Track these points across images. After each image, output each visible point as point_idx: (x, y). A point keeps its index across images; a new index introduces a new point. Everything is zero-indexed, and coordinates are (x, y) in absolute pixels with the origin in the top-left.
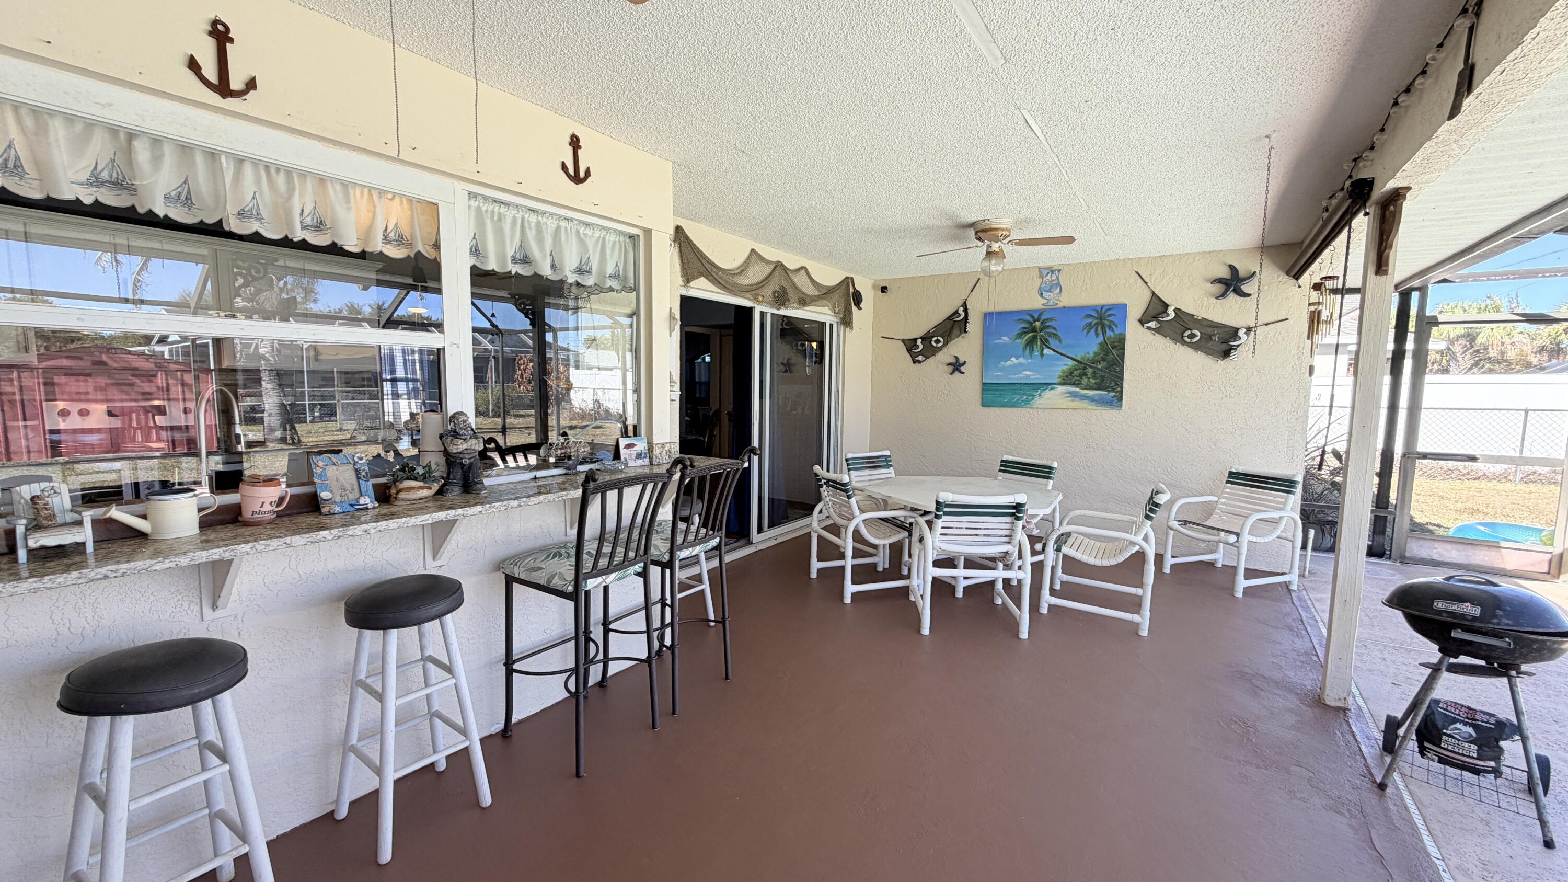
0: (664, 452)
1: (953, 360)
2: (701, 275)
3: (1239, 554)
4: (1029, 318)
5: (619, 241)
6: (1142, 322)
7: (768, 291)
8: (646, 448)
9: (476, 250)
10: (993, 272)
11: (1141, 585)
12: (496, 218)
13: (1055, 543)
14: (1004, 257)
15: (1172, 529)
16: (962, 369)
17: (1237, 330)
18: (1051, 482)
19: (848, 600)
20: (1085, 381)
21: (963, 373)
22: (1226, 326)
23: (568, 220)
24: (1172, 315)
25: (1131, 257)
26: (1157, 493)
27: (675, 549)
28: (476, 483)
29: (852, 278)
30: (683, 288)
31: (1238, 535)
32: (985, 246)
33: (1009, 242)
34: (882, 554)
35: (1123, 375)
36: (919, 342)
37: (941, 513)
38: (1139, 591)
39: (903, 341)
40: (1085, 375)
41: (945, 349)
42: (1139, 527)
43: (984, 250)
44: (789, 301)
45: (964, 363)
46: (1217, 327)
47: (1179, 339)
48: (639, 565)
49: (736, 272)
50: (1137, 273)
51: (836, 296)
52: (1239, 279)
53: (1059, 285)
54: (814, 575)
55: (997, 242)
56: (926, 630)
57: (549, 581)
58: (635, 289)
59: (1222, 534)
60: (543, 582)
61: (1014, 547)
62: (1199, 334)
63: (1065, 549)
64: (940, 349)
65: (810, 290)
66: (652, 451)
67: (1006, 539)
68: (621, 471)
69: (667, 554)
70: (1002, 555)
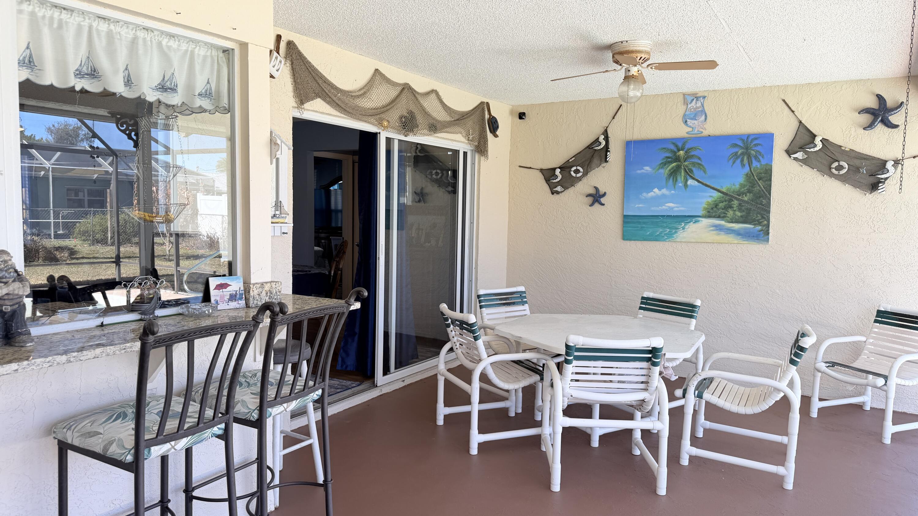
0: (264, 293)
1: (592, 191)
2: (318, 96)
3: (887, 398)
4: (673, 147)
5: (212, 56)
6: (789, 152)
7: (394, 115)
8: (242, 288)
9: (30, 62)
10: (632, 97)
11: (785, 432)
12: (55, 25)
13: (697, 388)
14: (644, 82)
15: (819, 371)
16: (603, 200)
17: (885, 162)
18: (694, 321)
19: (474, 451)
20: (730, 213)
21: (603, 205)
22: (874, 158)
23: (147, 30)
24: (819, 146)
25: (777, 84)
26: (803, 335)
27: (265, 406)
28: (20, 334)
29: (488, 104)
30: (296, 110)
31: (886, 378)
32: (623, 70)
33: (648, 66)
34: (514, 398)
35: (769, 207)
36: (558, 171)
37: (572, 358)
38: (783, 439)
39: (541, 170)
40: (731, 207)
41: (585, 180)
42: (784, 372)
43: (622, 74)
44: (418, 126)
45: (605, 194)
46: (865, 159)
47: (826, 170)
48: (219, 426)
49: (357, 94)
50: (784, 101)
51: (470, 123)
52: (887, 109)
53: (703, 112)
54: (440, 421)
55: (635, 66)
56: (556, 487)
57: (106, 448)
58: (229, 110)
59: (871, 377)
60: (98, 449)
61: (651, 394)
62: (847, 166)
63: (707, 396)
64: (580, 179)
65: (441, 115)
66: (249, 292)
67: (642, 386)
68: (209, 316)
69: (256, 411)
70: (638, 403)
